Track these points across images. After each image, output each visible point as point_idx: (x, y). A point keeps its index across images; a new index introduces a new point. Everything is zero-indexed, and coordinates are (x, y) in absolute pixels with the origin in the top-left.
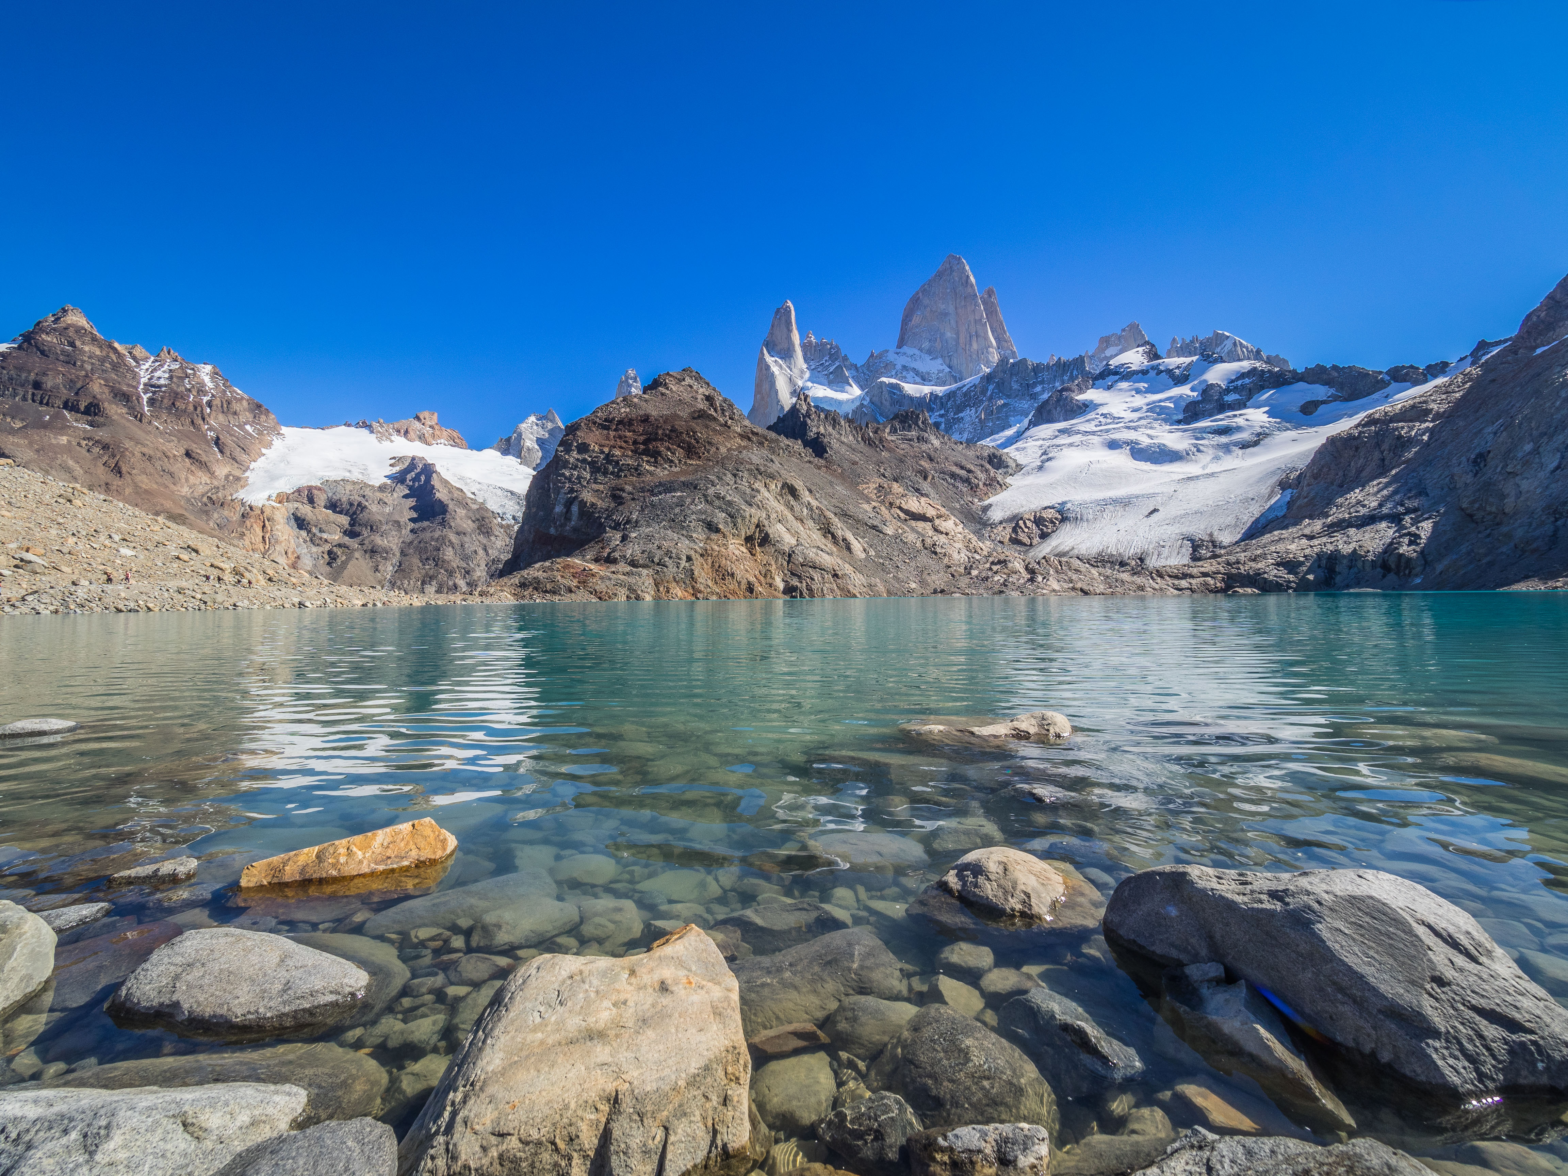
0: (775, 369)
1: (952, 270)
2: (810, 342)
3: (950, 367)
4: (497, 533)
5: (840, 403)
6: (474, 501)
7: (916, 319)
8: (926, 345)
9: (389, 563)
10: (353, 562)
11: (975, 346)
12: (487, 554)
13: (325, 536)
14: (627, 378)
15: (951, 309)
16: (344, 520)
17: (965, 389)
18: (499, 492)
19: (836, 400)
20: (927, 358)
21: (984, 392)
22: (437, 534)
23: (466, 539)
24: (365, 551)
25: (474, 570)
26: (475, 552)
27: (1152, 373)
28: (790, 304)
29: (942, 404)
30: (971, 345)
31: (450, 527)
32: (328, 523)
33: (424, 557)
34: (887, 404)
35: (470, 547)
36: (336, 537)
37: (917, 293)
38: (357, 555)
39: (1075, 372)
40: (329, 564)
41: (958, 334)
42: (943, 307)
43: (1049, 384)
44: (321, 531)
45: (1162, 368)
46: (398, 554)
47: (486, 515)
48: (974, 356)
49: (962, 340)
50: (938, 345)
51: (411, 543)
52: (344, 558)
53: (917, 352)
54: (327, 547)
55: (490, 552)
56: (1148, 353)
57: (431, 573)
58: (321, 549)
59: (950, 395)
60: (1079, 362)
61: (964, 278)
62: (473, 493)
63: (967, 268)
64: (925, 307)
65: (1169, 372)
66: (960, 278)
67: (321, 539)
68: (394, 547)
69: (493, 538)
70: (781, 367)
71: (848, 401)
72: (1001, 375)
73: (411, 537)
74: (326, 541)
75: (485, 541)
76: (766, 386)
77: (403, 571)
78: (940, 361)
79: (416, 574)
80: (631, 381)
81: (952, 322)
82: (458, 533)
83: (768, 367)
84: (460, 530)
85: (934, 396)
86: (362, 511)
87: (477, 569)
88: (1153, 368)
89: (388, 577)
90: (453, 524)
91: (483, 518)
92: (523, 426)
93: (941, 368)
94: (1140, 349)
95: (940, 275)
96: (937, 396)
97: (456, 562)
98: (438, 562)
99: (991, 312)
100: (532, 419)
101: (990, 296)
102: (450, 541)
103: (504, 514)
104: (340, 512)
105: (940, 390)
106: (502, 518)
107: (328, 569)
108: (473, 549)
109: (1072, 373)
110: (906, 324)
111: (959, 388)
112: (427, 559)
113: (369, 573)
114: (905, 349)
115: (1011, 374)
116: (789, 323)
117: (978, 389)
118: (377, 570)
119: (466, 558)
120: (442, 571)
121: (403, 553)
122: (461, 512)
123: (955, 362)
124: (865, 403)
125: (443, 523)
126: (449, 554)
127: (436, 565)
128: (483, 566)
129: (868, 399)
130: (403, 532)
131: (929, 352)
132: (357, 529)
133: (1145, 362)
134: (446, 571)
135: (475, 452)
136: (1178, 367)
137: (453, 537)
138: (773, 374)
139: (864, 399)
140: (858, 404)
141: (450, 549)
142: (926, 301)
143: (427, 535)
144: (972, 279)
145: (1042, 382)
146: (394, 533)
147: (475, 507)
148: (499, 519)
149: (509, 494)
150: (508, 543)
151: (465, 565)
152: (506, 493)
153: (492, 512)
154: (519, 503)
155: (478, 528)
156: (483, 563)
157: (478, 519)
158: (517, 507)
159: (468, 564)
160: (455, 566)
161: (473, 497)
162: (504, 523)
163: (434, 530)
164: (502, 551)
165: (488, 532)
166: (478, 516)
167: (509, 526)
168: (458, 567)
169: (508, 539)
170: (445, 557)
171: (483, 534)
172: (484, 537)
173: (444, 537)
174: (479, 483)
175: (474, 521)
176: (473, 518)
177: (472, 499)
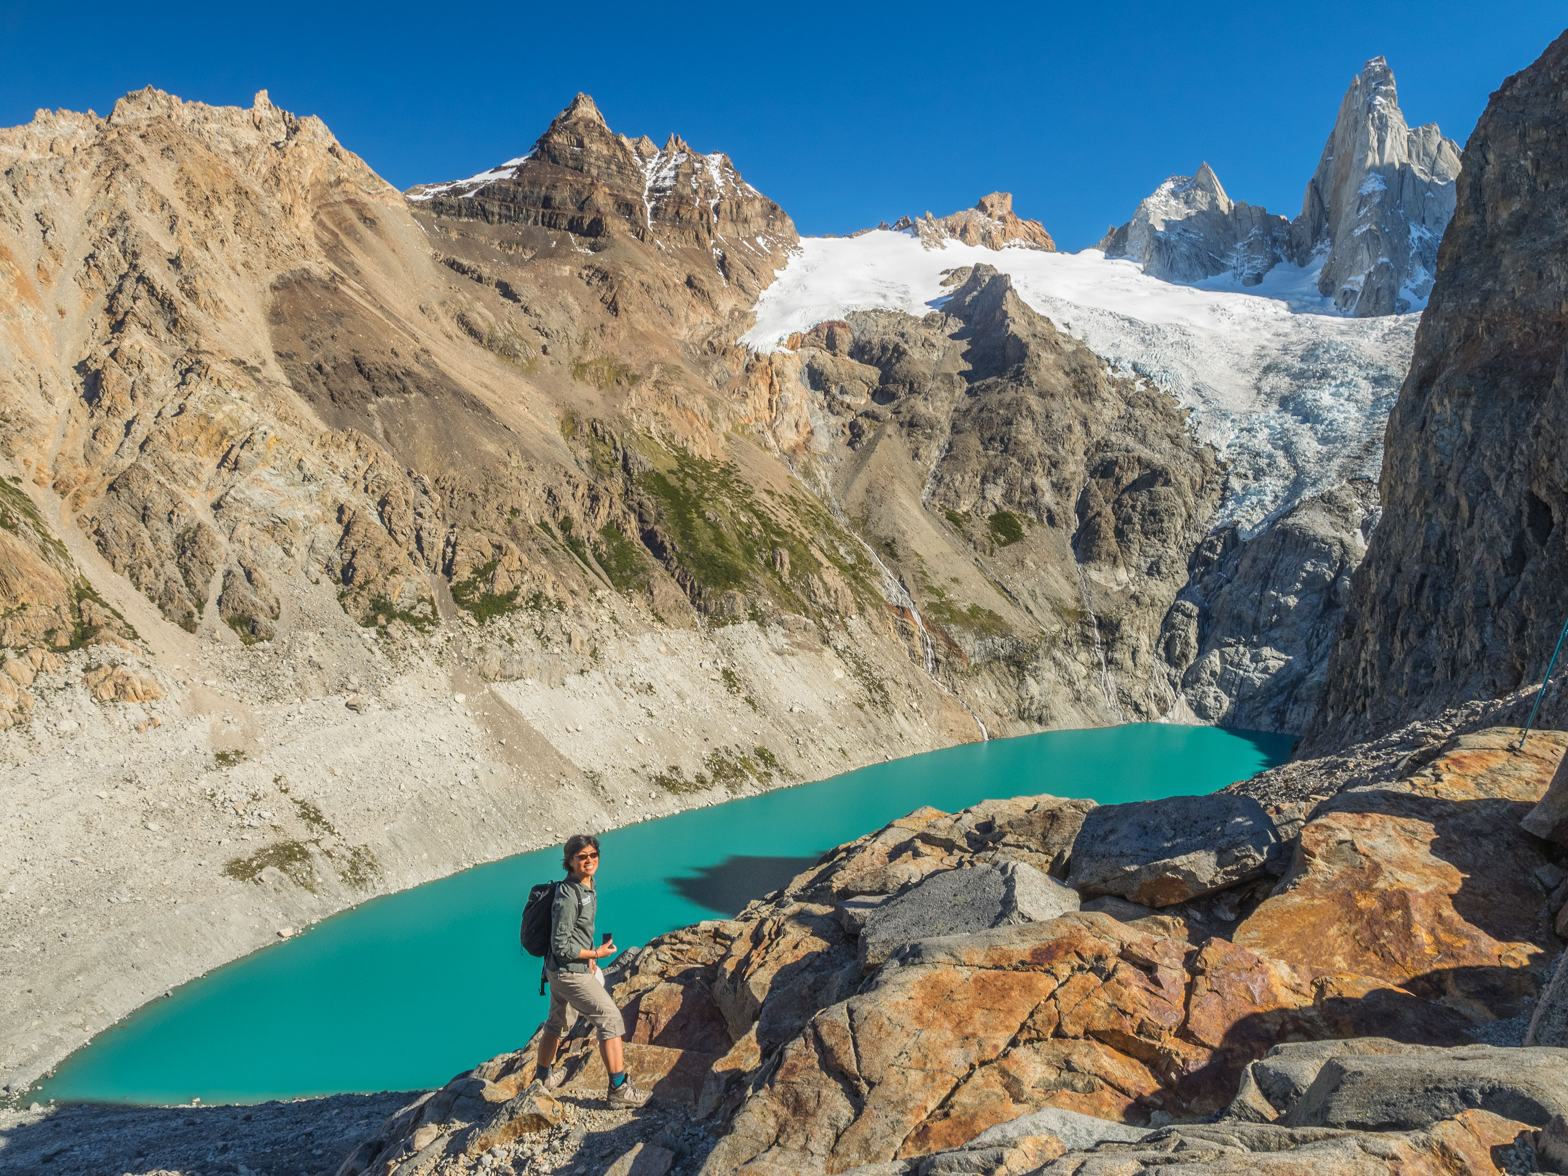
4: (1105, 395)
6: (1069, 339)
9: (934, 445)
10: (885, 440)
12: (1088, 433)
13: (847, 399)
14: (1367, 79)
16: (873, 373)
18: (1110, 322)
22: (1008, 397)
23: (1055, 405)
24: (901, 425)
25: (1065, 462)
26: (1069, 428)
31: (1030, 383)
32: (852, 378)
33: (987, 435)
35: (1061, 420)
36: (862, 401)
38: (890, 429)
40: (851, 444)
44: (843, 391)
46: (948, 430)
47: (1087, 361)
51: (968, 410)
52: (872, 435)
54: (849, 417)
55: (1093, 428)
57: (997, 463)
58: (841, 420)
62: (1067, 325)
67: (842, 404)
68: (943, 418)
69: (1098, 404)
73: (968, 402)
74: (849, 407)
75: (1084, 408)
77: (955, 458)
79: (974, 465)
82: (1042, 395)
84: (1045, 388)
86: (898, 360)
87: (1070, 459)
89: (933, 467)
90: (1034, 379)
91: (1083, 368)
92: (1151, 201)
97: (1037, 446)
98: (1008, 445)
100: (1169, 185)
102: (1029, 408)
103: (1118, 359)
104: (870, 362)
106: (1114, 368)
107: (849, 451)
108: (1066, 422)
112: (992, 439)
113: (906, 459)
118: (916, 456)
119: (1053, 439)
120: (1014, 460)
121: (956, 429)
122: (1048, 357)
125: (1018, 377)
126: (1026, 431)
127: (1006, 450)
128: (1080, 455)
130: (958, 392)
132: (891, 387)
134: (1021, 460)
135: (1067, 255)
137: (1033, 401)
141: (1029, 422)
143: (992, 399)
146: (943, 394)
147: (1069, 348)
148: (1109, 370)
149: (1127, 324)
150: (1123, 413)
151: (1052, 452)
152: (1121, 323)
153: (1099, 357)
154: (1143, 340)
155: (1075, 386)
156: (1080, 449)
157: (1075, 371)
158: (1141, 348)
159: (1056, 450)
160: (1035, 453)
161: (1065, 331)
162: (1117, 376)
163: (1004, 390)
164: (1113, 427)
165: (1090, 393)
166: (1074, 365)
167: (1125, 382)
168: (1040, 455)
169: (1124, 406)
170: (1020, 437)
171: (1083, 396)
172: (1084, 401)
173: (1019, 402)
174: (1076, 307)
175: (1067, 374)
176: (1067, 369)
177: (1064, 335)
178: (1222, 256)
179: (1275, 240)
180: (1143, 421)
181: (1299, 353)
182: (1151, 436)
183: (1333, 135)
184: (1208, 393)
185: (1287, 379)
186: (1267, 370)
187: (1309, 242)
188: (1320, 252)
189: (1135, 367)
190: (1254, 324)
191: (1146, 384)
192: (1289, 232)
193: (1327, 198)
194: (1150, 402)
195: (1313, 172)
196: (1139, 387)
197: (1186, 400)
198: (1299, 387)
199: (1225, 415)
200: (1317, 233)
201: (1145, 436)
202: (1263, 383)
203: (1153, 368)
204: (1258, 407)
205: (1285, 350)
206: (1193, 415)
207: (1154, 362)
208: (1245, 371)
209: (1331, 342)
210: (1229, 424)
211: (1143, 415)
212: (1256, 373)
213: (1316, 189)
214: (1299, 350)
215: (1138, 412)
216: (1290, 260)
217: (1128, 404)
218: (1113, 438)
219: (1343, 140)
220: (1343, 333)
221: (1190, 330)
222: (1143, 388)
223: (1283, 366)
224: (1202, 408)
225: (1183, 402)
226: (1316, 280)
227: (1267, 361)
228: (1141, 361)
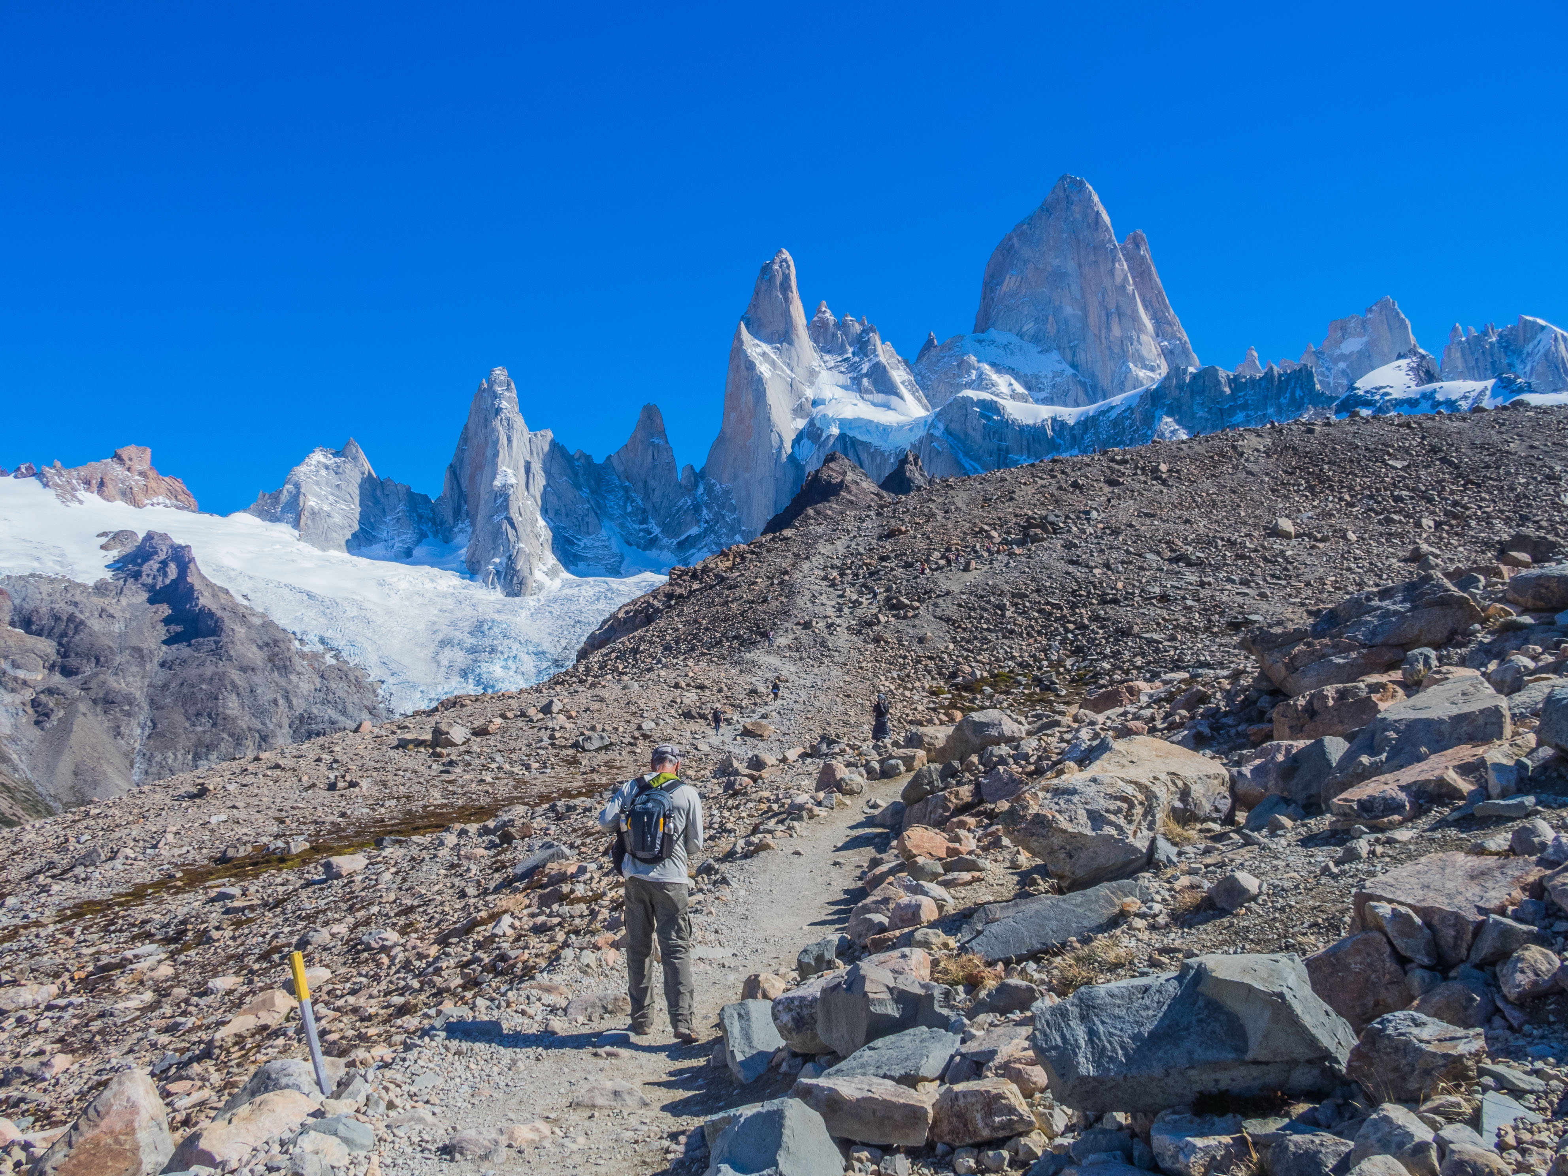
0: (764, 369)
1: (1069, 202)
2: (824, 323)
3: (1074, 366)
4: (299, 669)
5: (885, 430)
6: (252, 612)
7: (1009, 283)
8: (1029, 327)
9: (134, 722)
10: (79, 720)
11: (1116, 331)
12: (291, 707)
13: (21, 674)
14: (491, 384)
15: (1071, 266)
16: (47, 646)
17: (1113, 414)
18: (287, 594)
19: (877, 425)
20: (1034, 350)
21: (1149, 420)
22: (209, 670)
23: (258, 679)
24: (95, 702)
25: (274, 736)
26: (275, 701)
27: (1425, 405)
28: (786, 255)
29: (1074, 437)
30: (1109, 329)
31: (230, 658)
32: (24, 651)
33: (192, 710)
34: (977, 436)
35: (266, 694)
36: (38, 676)
37: (1010, 238)
38: (82, 707)
39: (1298, 393)
40: (37, 723)
41: (1085, 309)
42: (1057, 262)
43: (1256, 410)
44: (15, 665)
45: (1439, 397)
46: (146, 707)
47: (276, 635)
48: (1116, 349)
49: (1093, 320)
50: (1051, 328)
51: (165, 687)
52: (61, 713)
53: (1015, 339)
54: (28, 695)
55: (294, 701)
56: (1416, 370)
57: (207, 739)
58: (18, 698)
59: (1087, 424)
60: (1303, 376)
61: (1091, 218)
62: (246, 597)
63: (1096, 198)
64: (1026, 262)
65: (1451, 404)
66: (1085, 215)
67: (16, 679)
68: (138, 694)
69: (293, 677)
70: (773, 364)
71: (900, 427)
72: (1175, 393)
73: (163, 675)
74: (25, 683)
75: (283, 682)
76: (748, 398)
77: (161, 735)
78: (1055, 355)
79: (183, 742)
80: (499, 389)
81: (1075, 289)
82: (243, 669)
83: (751, 366)
84: (245, 662)
85: (1059, 425)
86: (76, 631)
87: (278, 732)
88: (1425, 396)
89: (137, 746)
90: (232, 653)
91: (276, 642)
92: (302, 471)
93: (1059, 367)
94: (1403, 362)
95: (1047, 209)
96: (1063, 424)
97: (245, 721)
98: (217, 720)
99: (1141, 273)
100: (318, 457)
101: (1138, 247)
102: (233, 683)
103: (305, 633)
104: (39, 633)
105: (1070, 414)
106: (301, 640)
107: (37, 732)
108: (270, 696)
109: (1293, 394)
110: (992, 290)
111: (1103, 413)
112: (198, 714)
113: (107, 739)
114: (993, 333)
115: (1193, 393)
116: (785, 287)
117: (1137, 416)
118: (118, 734)
119: (259, 712)
120: (225, 736)
121: (153, 703)
122: (241, 631)
123: (1081, 357)
124: (937, 433)
125: (218, 652)
126: (232, 705)
127: (214, 725)
128: (286, 729)
129: (941, 426)
130: (148, 667)
131: (1036, 339)
132: (73, 662)
133: (1413, 384)
134: (231, 735)
135: (217, 518)
136: (1465, 397)
137: (235, 675)
138: (760, 379)
139: (933, 425)
140: (922, 433)
141: (234, 697)
142: (1026, 253)
143: (192, 672)
144: (1105, 217)
145: (1244, 407)
146: (135, 669)
147: (257, 621)
148: (297, 643)
149: (306, 598)
150: (318, 686)
151: (260, 726)
152: (298, 595)
153: (284, 630)
154: (324, 614)
155: (270, 660)
156: (286, 722)
157: (267, 645)
158: (323, 620)
159: (264, 724)
160: (245, 727)
161: (246, 603)
162: (306, 649)
163: (202, 664)
164: (311, 699)
165: (285, 667)
166: (266, 639)
167: (315, 656)
168: (250, 729)
169: (318, 680)
170: (228, 712)
171: (278, 669)
172: (281, 675)
173: (222, 676)
174: (250, 578)
175: (260, 648)
176: (260, 643)
177: (246, 607)
178: (373, 529)
179: (420, 517)
180: (340, 693)
181: (468, 630)
182: (350, 709)
183: (466, 427)
184: (394, 666)
185: (462, 653)
186: (444, 643)
187: (451, 521)
188: (462, 531)
189: (322, 641)
190: (420, 600)
191: (336, 657)
192: (433, 510)
193: (464, 482)
194: (343, 673)
195: (450, 459)
196: (329, 660)
197: (374, 674)
198: (475, 661)
199: (414, 686)
200: (457, 513)
201: (345, 707)
202: (440, 657)
203: (339, 643)
204: (440, 677)
205: (453, 624)
206: (384, 686)
207: (339, 636)
208: (423, 646)
209: (493, 621)
210: (419, 695)
211: (339, 688)
212: (432, 648)
213: (454, 472)
214: (466, 626)
215: (333, 685)
216: (435, 536)
217: (322, 677)
218: (315, 711)
219: (476, 434)
220: (498, 611)
221: (365, 605)
222: (334, 662)
223: (456, 641)
224: (391, 680)
225: (373, 675)
226: (463, 558)
227: (440, 637)
228: (328, 634)
